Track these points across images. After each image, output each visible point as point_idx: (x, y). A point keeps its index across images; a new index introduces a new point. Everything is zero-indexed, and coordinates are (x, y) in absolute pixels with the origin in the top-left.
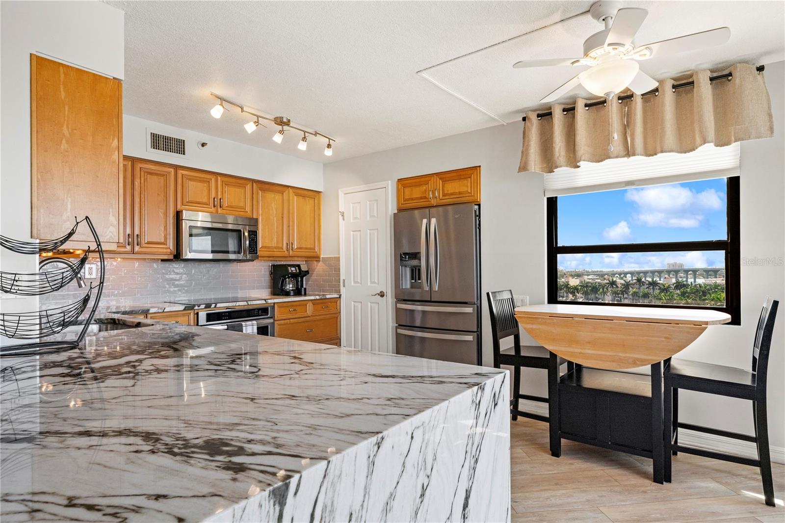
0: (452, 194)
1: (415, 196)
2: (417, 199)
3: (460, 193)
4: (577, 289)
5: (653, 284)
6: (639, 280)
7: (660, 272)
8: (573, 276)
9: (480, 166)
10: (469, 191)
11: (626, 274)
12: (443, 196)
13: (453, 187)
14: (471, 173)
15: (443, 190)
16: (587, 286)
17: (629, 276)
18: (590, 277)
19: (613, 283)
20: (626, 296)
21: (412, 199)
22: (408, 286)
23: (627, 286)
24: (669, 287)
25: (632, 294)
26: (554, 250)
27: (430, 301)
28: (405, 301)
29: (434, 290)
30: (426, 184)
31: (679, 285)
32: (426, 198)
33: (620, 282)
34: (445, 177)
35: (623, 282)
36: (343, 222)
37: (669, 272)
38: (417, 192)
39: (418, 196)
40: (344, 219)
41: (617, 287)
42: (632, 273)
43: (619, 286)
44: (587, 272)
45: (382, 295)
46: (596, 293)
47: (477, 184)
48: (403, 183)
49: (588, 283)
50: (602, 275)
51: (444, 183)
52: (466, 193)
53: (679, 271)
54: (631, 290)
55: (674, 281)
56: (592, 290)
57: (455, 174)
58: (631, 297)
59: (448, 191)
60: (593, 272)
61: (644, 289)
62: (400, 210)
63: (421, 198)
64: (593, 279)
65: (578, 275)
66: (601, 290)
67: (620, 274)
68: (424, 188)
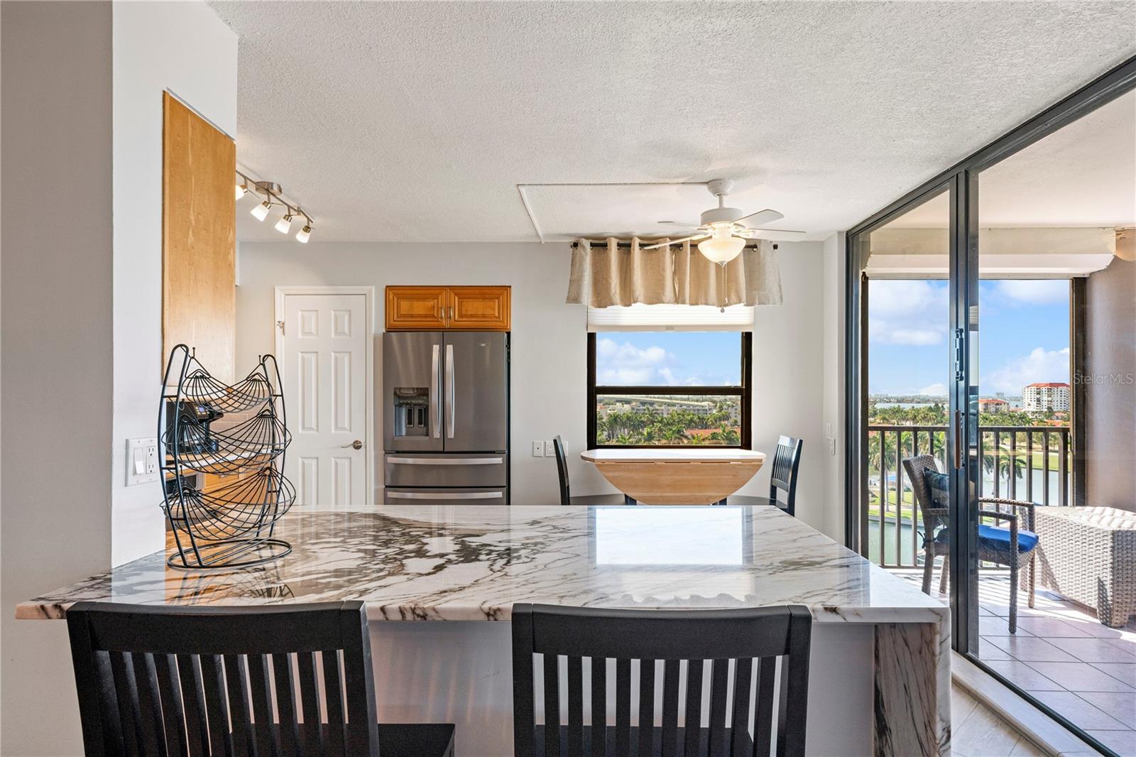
0: (472, 316)
1: (416, 312)
2: (420, 316)
3: (484, 316)
9: (510, 287)
10: (497, 315)
12: (460, 316)
13: (474, 307)
14: (499, 293)
15: (460, 310)
21: (412, 316)
22: (404, 433)
26: (593, 391)
27: (443, 452)
28: (399, 453)
29: (449, 437)
30: (434, 299)
32: (434, 316)
34: (464, 293)
36: (283, 337)
38: (420, 308)
39: (422, 312)
40: (284, 334)
45: (357, 446)
47: (506, 307)
48: (395, 294)
51: (461, 300)
52: (492, 317)
57: (477, 291)
59: (467, 311)
62: (390, 330)
63: (426, 316)
68: (431, 303)
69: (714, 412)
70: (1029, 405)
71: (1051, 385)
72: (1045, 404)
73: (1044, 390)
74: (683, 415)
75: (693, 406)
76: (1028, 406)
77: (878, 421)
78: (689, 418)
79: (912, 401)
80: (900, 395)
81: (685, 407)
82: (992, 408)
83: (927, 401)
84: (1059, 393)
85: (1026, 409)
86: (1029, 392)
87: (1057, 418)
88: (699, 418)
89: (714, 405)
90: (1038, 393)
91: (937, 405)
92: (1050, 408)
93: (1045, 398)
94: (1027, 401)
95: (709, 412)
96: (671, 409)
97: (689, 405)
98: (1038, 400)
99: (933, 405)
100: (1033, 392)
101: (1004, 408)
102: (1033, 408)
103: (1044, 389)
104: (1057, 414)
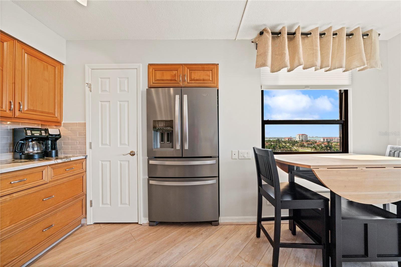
29: (185, 148)
45: (132, 154)
71: (302, 134)
72: (301, 139)
76: (297, 139)
79: (272, 138)
80: (270, 137)
82: (290, 140)
83: (276, 138)
85: (297, 140)
86: (297, 136)
87: (304, 142)
90: (299, 136)
91: (278, 139)
92: (302, 140)
93: (301, 137)
94: (297, 138)
98: (299, 138)
99: (277, 139)
101: (292, 140)
102: (298, 140)
103: (301, 135)
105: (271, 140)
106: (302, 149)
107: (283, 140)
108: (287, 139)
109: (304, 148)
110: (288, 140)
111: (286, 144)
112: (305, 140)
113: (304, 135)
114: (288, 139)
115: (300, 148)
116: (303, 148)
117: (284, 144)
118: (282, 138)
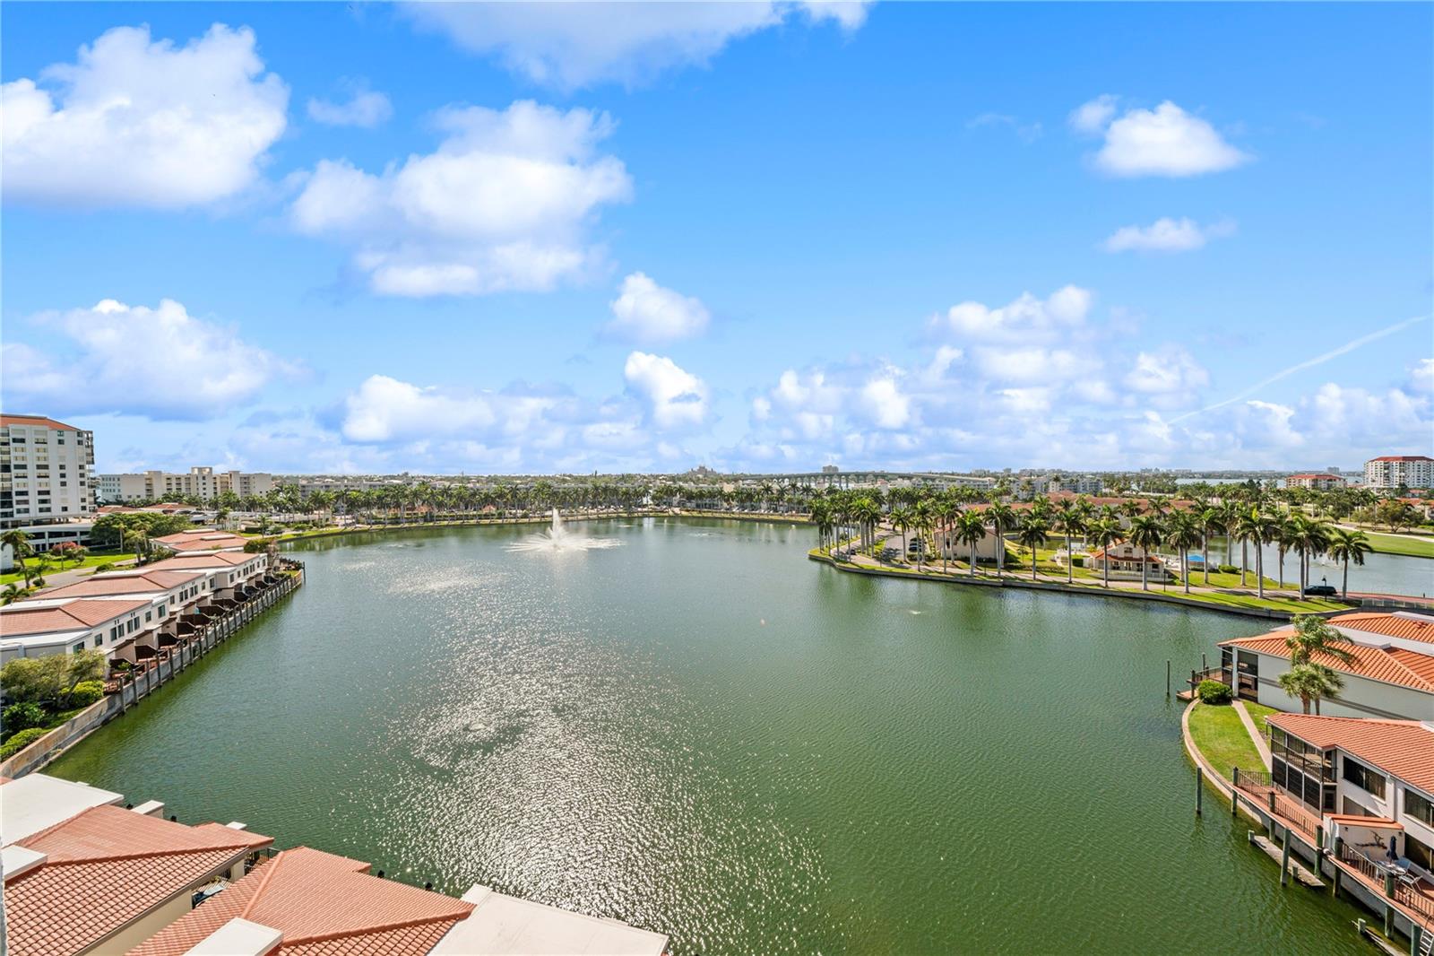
4: (732, 497)
5: (807, 490)
6: (794, 486)
7: (816, 476)
8: (728, 481)
11: (784, 478)
16: (742, 493)
17: (786, 480)
18: (748, 482)
19: (768, 489)
20: (781, 503)
23: (782, 492)
24: (822, 492)
25: (787, 502)
31: (831, 491)
33: (775, 487)
35: (778, 488)
37: (824, 476)
41: (772, 493)
42: (789, 477)
43: (775, 492)
44: (746, 476)
46: (752, 501)
49: (743, 489)
50: (759, 479)
53: (833, 475)
54: (786, 497)
55: (827, 485)
56: (747, 497)
58: (786, 504)
60: (752, 476)
61: (798, 496)
64: (748, 485)
65: (735, 479)
66: (757, 497)
67: (778, 479)
69: (995, 487)
70: (1374, 481)
71: (1405, 458)
72: (1396, 479)
73: (1394, 464)
74: (962, 491)
75: (974, 481)
77: (1179, 497)
78: (968, 492)
79: (1218, 477)
81: (965, 482)
82: (1323, 484)
83: (1239, 477)
84: (1416, 467)
85: (1370, 485)
86: (1374, 467)
87: (1413, 496)
88: (978, 493)
89: (994, 480)
90: (1387, 468)
91: (1251, 481)
92: (1401, 485)
93: (1396, 473)
94: (1370, 476)
95: (989, 487)
96: (951, 484)
97: (969, 481)
98: (1386, 475)
99: (1246, 481)
100: (1379, 467)
101: (1339, 484)
102: (1380, 483)
104: (1413, 491)
105: (1213, 483)
106: (1394, 532)
107: (1281, 485)
108: (1307, 483)
109: (1412, 530)
110: (1314, 487)
111: (1298, 504)
112: (1423, 489)
113: (1417, 462)
114: (1315, 481)
115: (1381, 526)
116: (1405, 526)
117: (1284, 507)
118: (1280, 476)
